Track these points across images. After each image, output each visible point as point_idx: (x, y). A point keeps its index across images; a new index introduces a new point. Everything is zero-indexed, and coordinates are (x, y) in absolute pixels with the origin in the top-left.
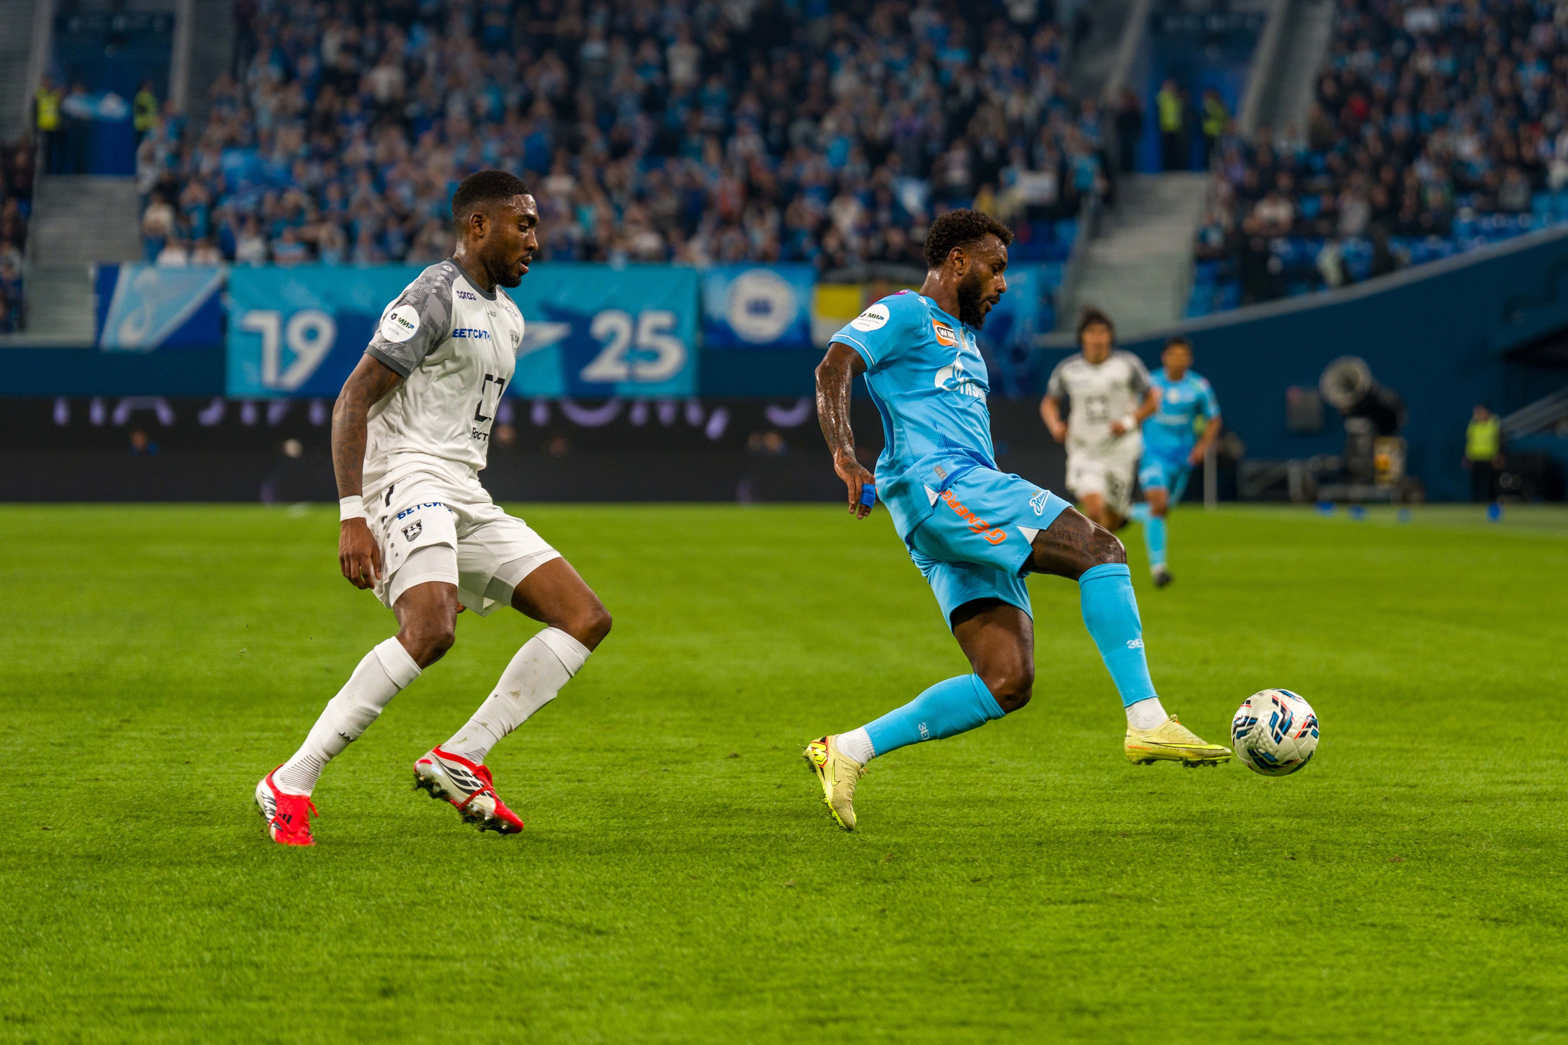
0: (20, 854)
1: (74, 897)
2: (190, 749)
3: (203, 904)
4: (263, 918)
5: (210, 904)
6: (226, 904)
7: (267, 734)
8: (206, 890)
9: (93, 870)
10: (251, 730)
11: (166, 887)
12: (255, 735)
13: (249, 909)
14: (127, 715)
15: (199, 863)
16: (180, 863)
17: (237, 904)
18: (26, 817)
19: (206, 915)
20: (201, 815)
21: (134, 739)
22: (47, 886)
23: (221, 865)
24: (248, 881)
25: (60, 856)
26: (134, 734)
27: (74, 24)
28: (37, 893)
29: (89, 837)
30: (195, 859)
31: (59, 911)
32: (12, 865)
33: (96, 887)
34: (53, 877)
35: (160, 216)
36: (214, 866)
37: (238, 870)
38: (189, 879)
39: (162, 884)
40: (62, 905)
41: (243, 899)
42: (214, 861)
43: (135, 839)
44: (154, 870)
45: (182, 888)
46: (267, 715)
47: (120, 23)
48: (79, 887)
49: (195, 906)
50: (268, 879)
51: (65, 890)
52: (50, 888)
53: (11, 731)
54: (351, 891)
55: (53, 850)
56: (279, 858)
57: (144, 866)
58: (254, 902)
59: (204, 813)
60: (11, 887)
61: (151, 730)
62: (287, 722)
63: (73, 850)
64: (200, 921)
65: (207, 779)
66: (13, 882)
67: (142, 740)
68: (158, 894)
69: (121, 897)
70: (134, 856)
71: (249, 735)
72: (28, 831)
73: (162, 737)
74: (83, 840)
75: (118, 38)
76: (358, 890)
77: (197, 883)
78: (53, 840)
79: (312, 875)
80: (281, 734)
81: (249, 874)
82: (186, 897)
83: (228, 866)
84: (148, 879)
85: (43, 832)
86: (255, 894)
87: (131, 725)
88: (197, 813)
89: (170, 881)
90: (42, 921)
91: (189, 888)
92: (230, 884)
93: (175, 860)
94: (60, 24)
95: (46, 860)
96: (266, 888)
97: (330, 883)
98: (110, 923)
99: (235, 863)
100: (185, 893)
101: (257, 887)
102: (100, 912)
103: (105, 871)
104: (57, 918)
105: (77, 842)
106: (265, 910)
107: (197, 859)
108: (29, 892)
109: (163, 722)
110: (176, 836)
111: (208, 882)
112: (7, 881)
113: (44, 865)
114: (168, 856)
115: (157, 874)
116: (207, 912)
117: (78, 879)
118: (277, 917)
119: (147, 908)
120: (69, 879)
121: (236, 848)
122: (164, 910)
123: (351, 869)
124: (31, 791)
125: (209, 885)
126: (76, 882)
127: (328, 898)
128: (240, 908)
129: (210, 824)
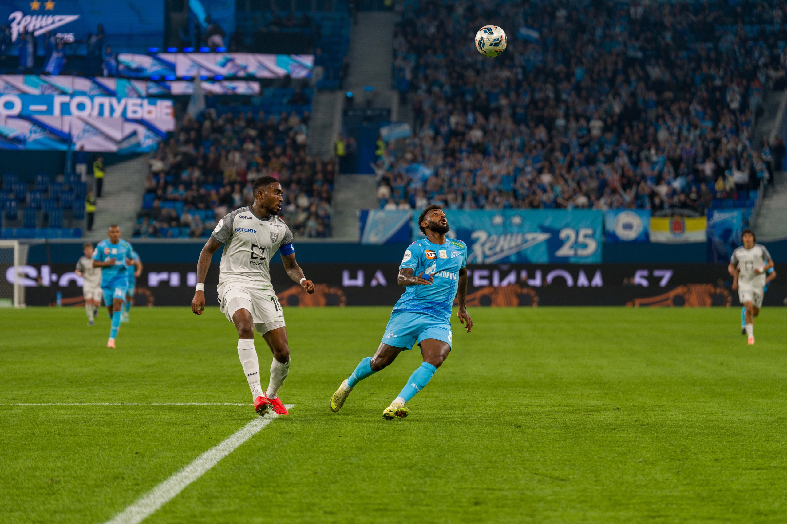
0: (330, 447)
1: (351, 464)
3: (403, 467)
4: (427, 472)
5: (405, 467)
6: (412, 467)
7: (428, 399)
8: (404, 461)
9: (359, 453)
10: (422, 397)
11: (388, 460)
12: (424, 399)
13: (421, 469)
14: (372, 391)
15: (401, 451)
16: (394, 450)
17: (417, 467)
18: (332, 432)
19: (404, 471)
21: (375, 400)
22: (341, 459)
23: (410, 452)
24: (421, 458)
25: (346, 447)
26: (375, 399)
27: (351, 113)
28: (337, 462)
29: (357, 440)
30: (400, 449)
31: (346, 469)
32: (327, 451)
33: (360, 460)
34: (343, 456)
35: (384, 191)
36: (407, 452)
37: (417, 454)
38: (397, 457)
39: (386, 458)
40: (347, 467)
41: (419, 465)
42: (408, 450)
43: (376, 441)
44: (383, 453)
45: (394, 461)
46: (428, 391)
47: (369, 113)
48: (354, 460)
49: (400, 468)
50: (429, 457)
51: (348, 461)
52: (342, 460)
53: (326, 397)
54: (462, 462)
55: (343, 445)
56: (433, 449)
57: (379, 452)
58: (423, 467)
59: (404, 431)
60: (326, 460)
61: (382, 397)
62: (437, 394)
63: (351, 445)
64: (402, 474)
66: (327, 458)
67: (379, 401)
68: (385, 463)
69: (370, 464)
70: (375, 448)
71: (421, 399)
72: (333, 437)
73: (386, 400)
74: (355, 441)
75: (368, 119)
76: (465, 462)
77: (400, 459)
78: (343, 441)
79: (447, 456)
80: (434, 399)
81: (421, 455)
82: (396, 464)
83: (413, 452)
84: (381, 457)
85: (339, 438)
86: (423, 463)
87: (374, 395)
88: (401, 431)
89: (390, 458)
90: (339, 473)
91: (397, 460)
92: (414, 459)
93: (392, 449)
94: (345, 113)
95: (340, 449)
96: (428, 461)
97: (454, 459)
98: (366, 474)
99: (416, 451)
100: (396, 463)
101: (424, 460)
102: (362, 470)
103: (364, 454)
104: (345, 472)
105: (352, 442)
106: (428, 470)
107: (401, 449)
108: (333, 462)
109: (387, 394)
110: (392, 440)
111: (405, 458)
112: (325, 457)
113: (339, 451)
114: (389, 448)
115: (385, 455)
117: (353, 457)
118: (433, 472)
119: (380, 469)
120: (349, 457)
121: (416, 445)
122: (388, 470)
123: (462, 453)
124: (334, 421)
126: (352, 458)
127: (453, 465)
129: (406, 435)
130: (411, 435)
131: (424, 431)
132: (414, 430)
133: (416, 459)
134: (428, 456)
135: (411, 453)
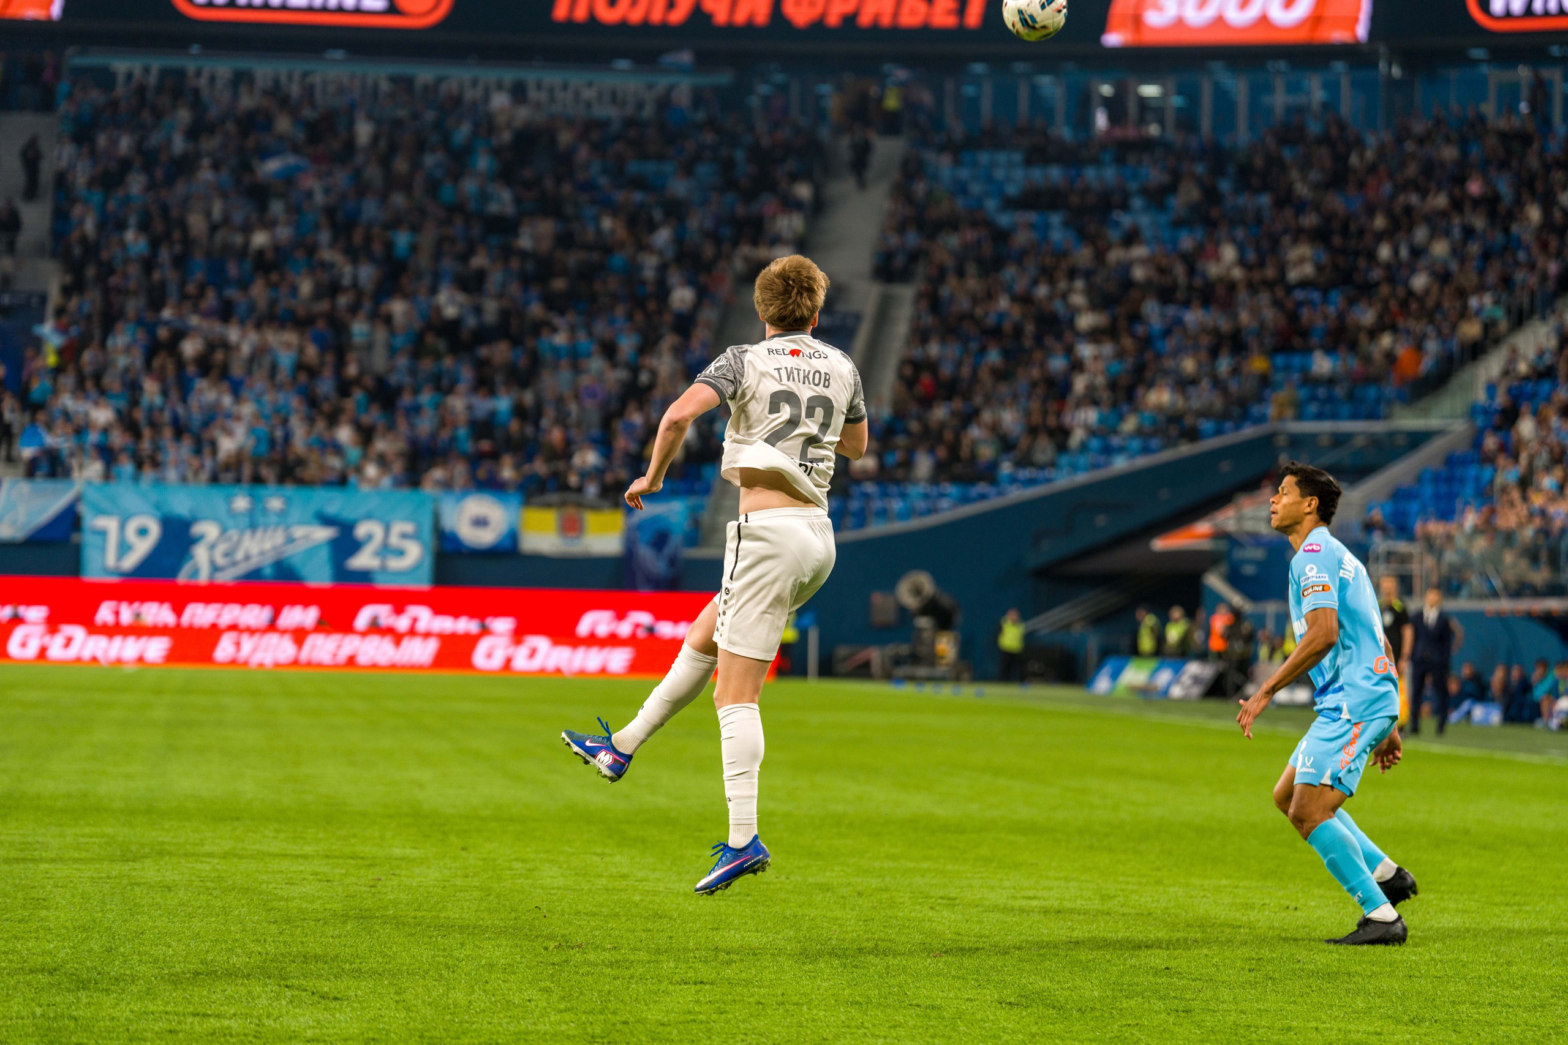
2: (35, 850)
3: (38, 970)
4: (83, 982)
5: (43, 970)
6: (55, 970)
8: (40, 959)
11: (11, 957)
13: (72, 975)
15: (37, 938)
16: (22, 938)
17: (63, 971)
19: (39, 979)
20: (41, 901)
23: (53, 940)
24: (73, 953)
38: (28, 950)
39: (7, 954)
41: (68, 966)
45: (22, 958)
49: (31, 971)
50: (88, 951)
58: (76, 970)
59: (44, 900)
64: (34, 983)
65: (47, 873)
77: (34, 955)
79: (122, 950)
81: (74, 948)
82: (26, 966)
86: (77, 963)
88: (38, 900)
89: (14, 951)
91: (28, 958)
92: (59, 956)
96: (86, 959)
99: (64, 940)
100: (25, 961)
101: (79, 958)
106: (84, 976)
107: (36, 935)
111: (43, 953)
116: (40, 976)
118: (93, 982)
122: (8, 974)
125: (43, 956)
128: (65, 973)
129: (47, 908)
130: (56, 908)
131: (82, 900)
132: (63, 899)
133: (63, 955)
134: (86, 948)
135: (55, 942)
